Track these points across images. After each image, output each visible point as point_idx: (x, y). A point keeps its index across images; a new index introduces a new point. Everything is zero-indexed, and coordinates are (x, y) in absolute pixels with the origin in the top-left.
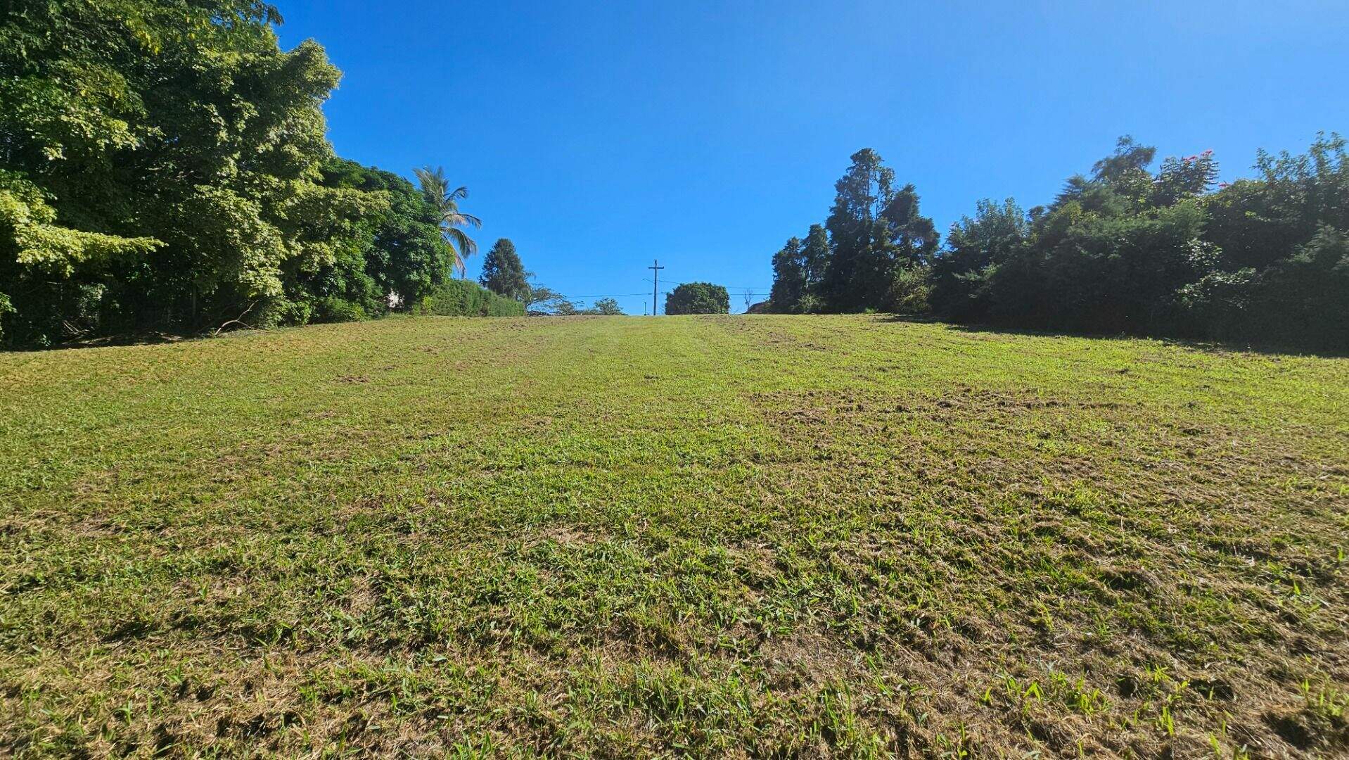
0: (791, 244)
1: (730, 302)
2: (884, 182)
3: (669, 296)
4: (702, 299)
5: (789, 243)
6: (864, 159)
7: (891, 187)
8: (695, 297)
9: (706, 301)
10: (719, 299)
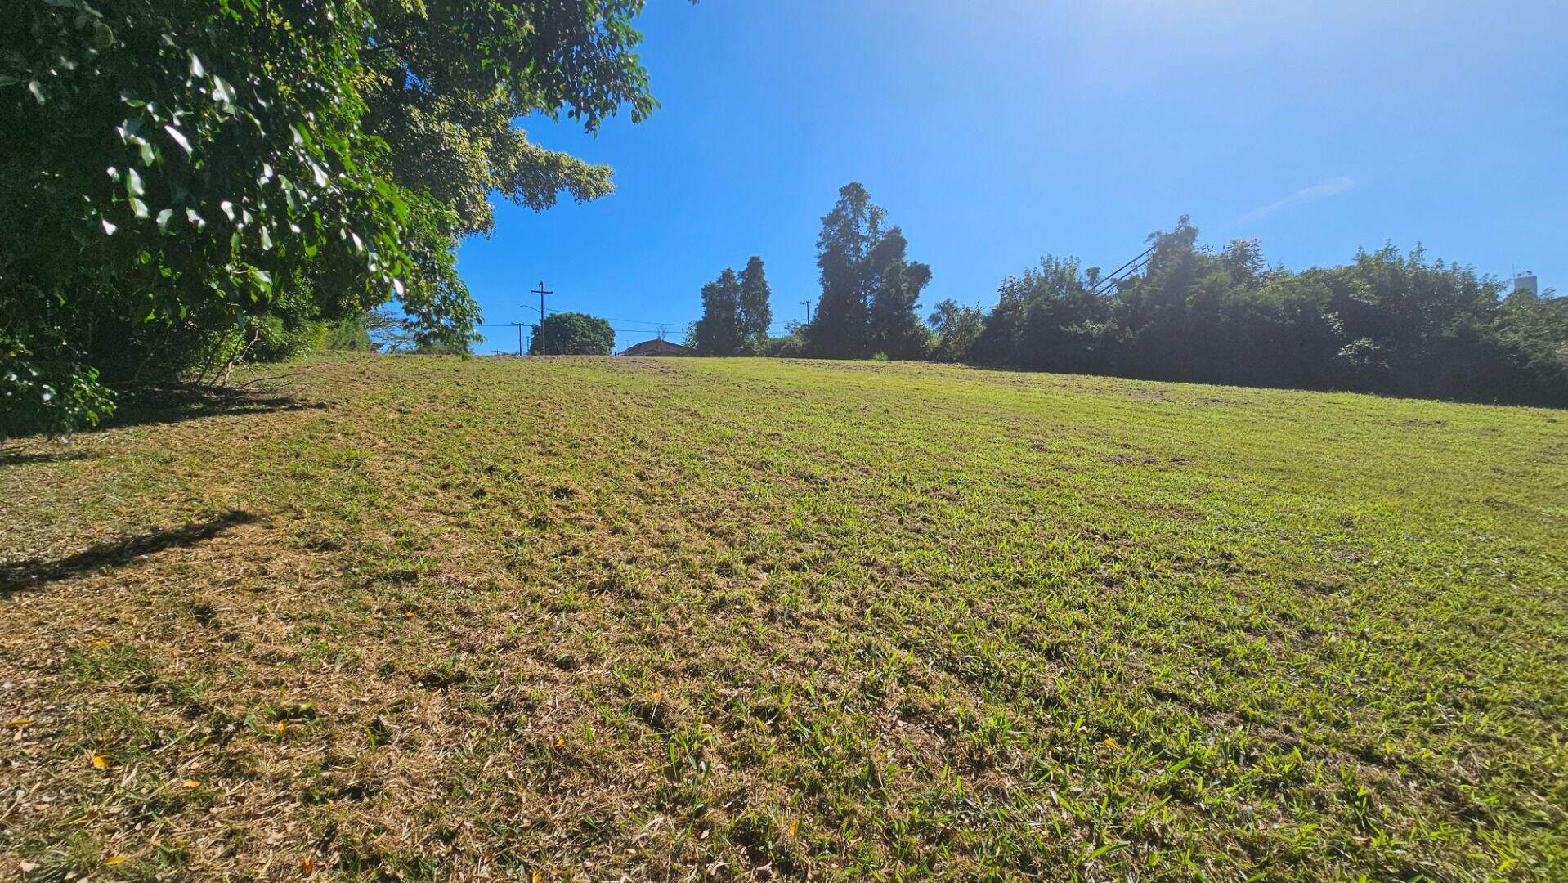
0: (727, 276)
1: (615, 340)
2: (873, 222)
3: (536, 329)
4: (583, 335)
5: (724, 275)
6: (854, 194)
7: (880, 228)
8: (575, 332)
9: (589, 337)
10: (605, 335)
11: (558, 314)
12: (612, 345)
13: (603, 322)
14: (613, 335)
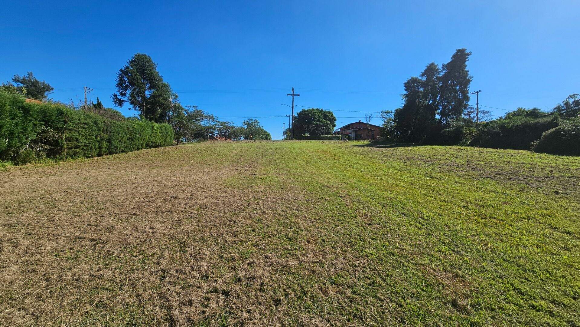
0: (431, 70)
1: (336, 123)
3: (294, 118)
4: (319, 120)
5: (428, 68)
8: (314, 118)
9: (321, 122)
10: (330, 120)
11: (306, 109)
12: (334, 126)
13: (330, 113)
14: (335, 120)
